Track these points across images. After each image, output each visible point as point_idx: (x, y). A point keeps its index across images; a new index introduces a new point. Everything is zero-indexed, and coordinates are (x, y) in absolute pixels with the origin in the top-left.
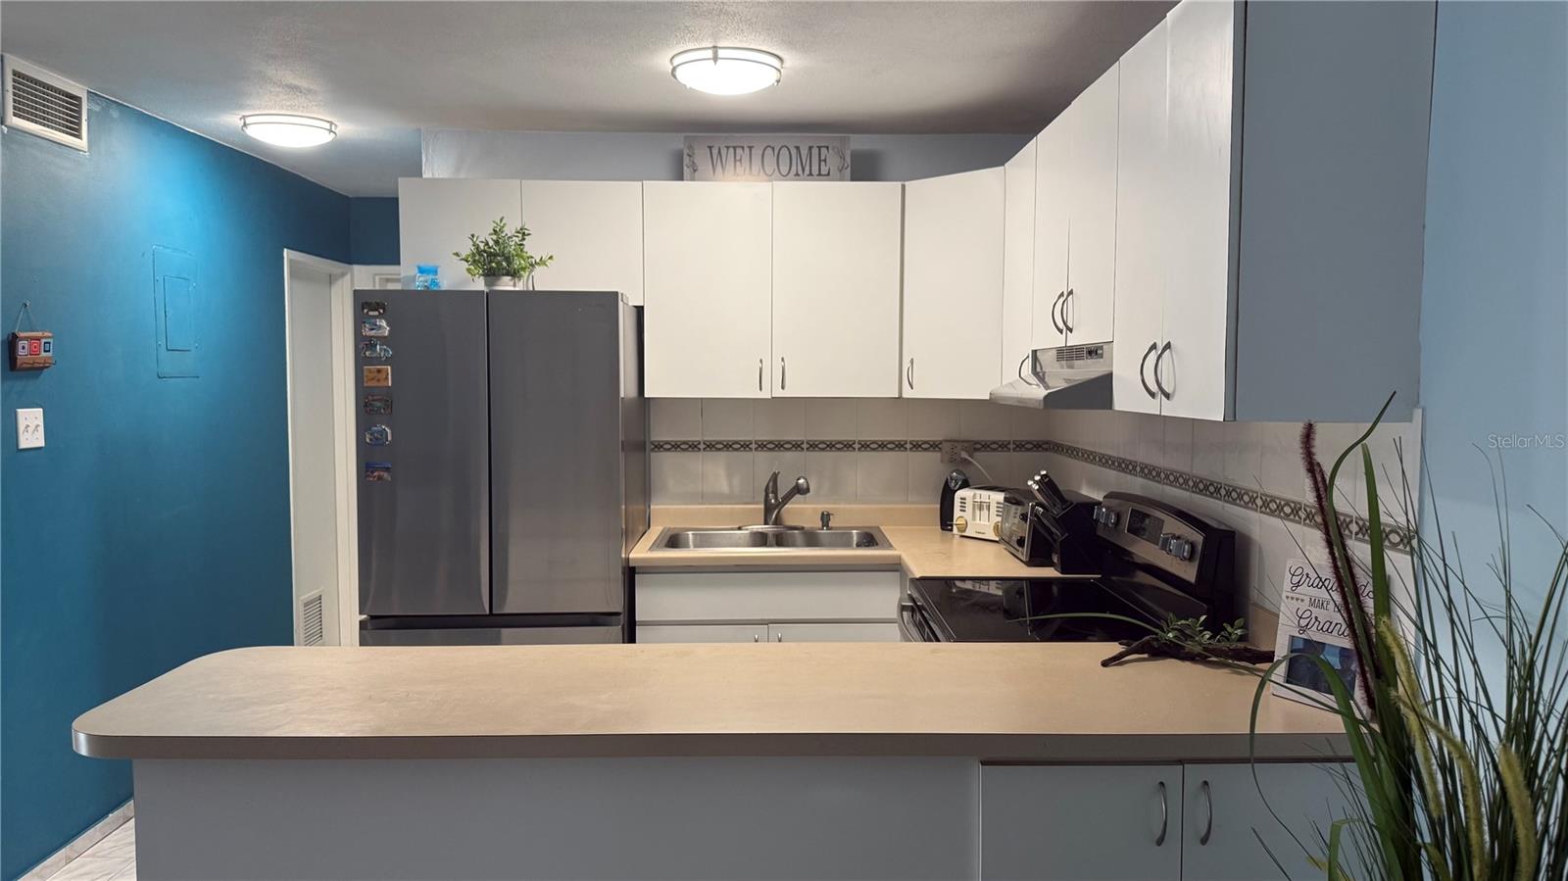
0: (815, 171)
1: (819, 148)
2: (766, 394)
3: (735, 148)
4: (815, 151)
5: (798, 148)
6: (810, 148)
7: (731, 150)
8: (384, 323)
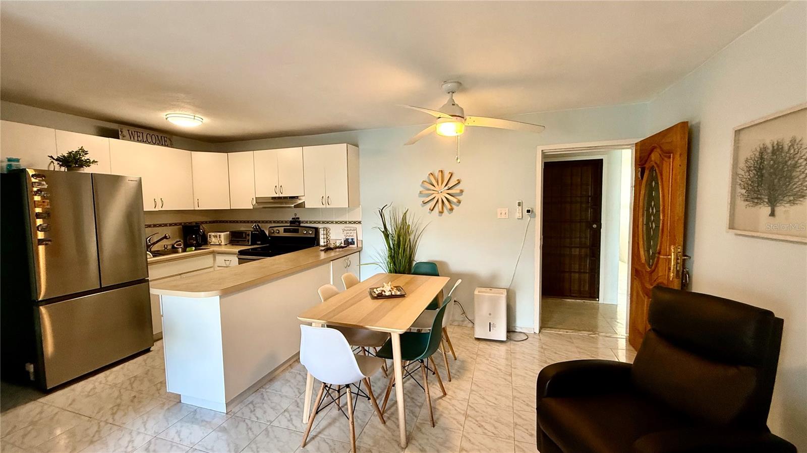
0: (164, 144)
1: (164, 137)
2: (157, 209)
3: (137, 132)
4: (163, 138)
5: (157, 136)
6: (161, 137)
7: (136, 133)
8: (44, 183)
